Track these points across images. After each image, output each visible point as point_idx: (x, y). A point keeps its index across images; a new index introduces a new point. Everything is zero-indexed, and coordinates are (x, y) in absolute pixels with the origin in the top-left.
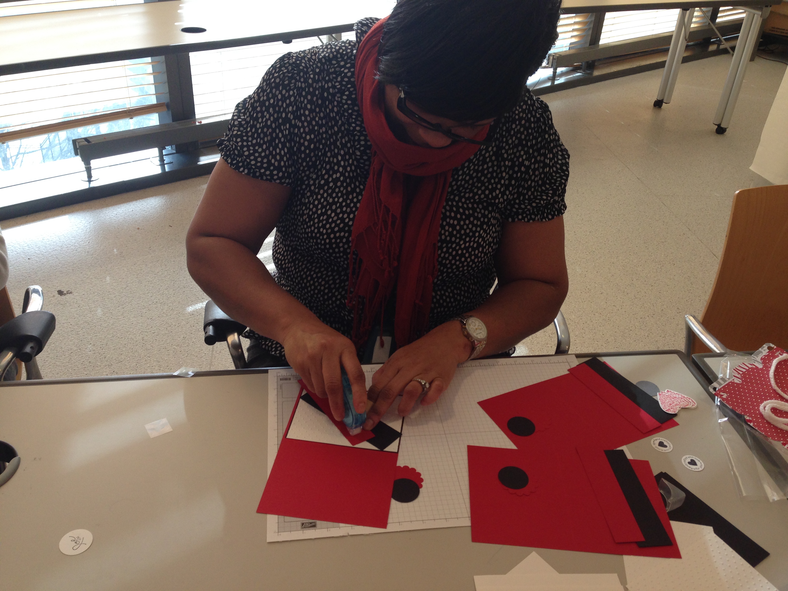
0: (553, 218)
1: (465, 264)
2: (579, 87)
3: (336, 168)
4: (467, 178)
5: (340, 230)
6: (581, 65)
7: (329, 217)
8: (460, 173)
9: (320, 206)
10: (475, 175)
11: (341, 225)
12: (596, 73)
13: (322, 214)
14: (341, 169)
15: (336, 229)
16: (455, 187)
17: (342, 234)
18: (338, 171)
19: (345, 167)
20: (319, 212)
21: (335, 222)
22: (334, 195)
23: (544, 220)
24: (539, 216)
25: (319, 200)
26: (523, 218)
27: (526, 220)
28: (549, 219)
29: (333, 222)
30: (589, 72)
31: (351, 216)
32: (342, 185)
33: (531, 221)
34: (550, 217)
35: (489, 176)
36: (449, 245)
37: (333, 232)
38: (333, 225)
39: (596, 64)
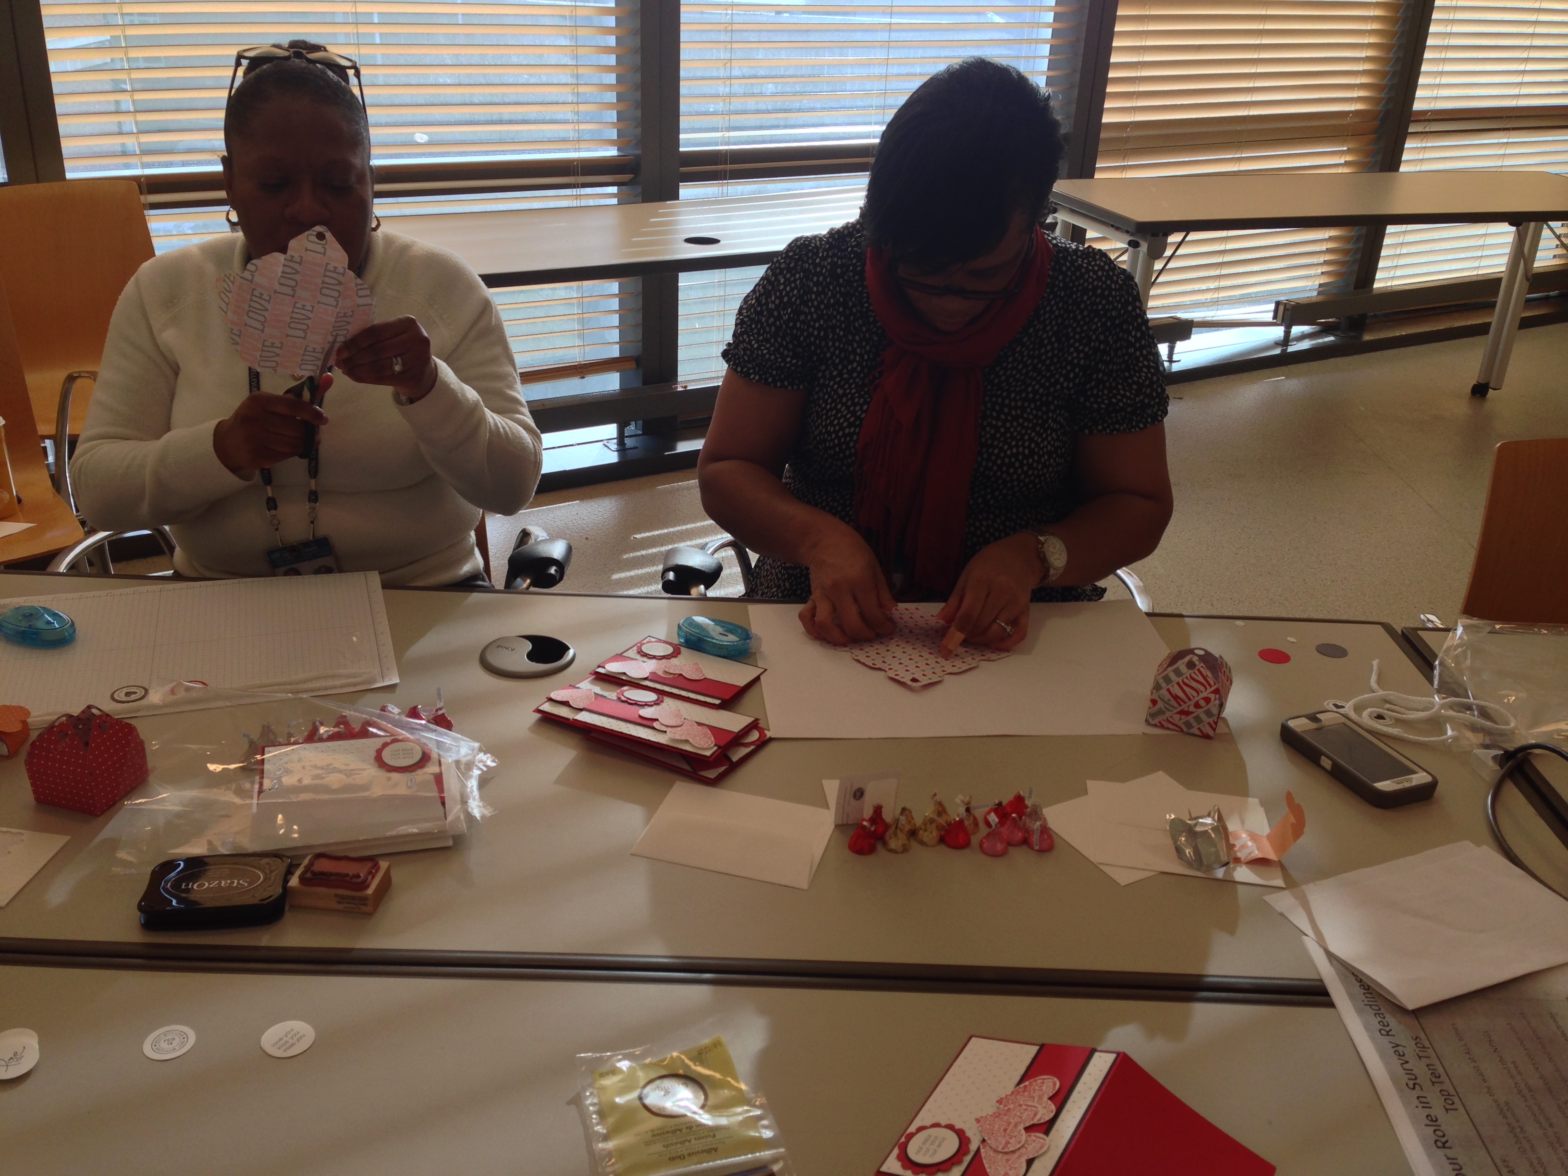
0: (1145, 426)
1: (1015, 477)
2: (1333, 359)
3: (852, 357)
4: (1020, 366)
5: (849, 426)
6: (1339, 323)
7: (839, 411)
8: (1011, 359)
9: (829, 401)
10: (1029, 362)
11: (852, 420)
12: (1367, 337)
13: (831, 409)
14: (858, 358)
15: (845, 424)
16: (1003, 378)
17: (852, 429)
18: (854, 360)
19: (861, 356)
20: (828, 407)
21: (845, 416)
22: (846, 386)
23: (1133, 430)
24: (1125, 425)
25: (829, 394)
26: (1104, 429)
27: (1108, 431)
28: (1140, 428)
29: (842, 416)
30: (1353, 334)
31: (865, 407)
32: (858, 376)
33: (1115, 432)
34: (1141, 425)
35: (1048, 362)
36: (990, 450)
37: (842, 429)
38: (842, 421)
39: (1368, 321)
